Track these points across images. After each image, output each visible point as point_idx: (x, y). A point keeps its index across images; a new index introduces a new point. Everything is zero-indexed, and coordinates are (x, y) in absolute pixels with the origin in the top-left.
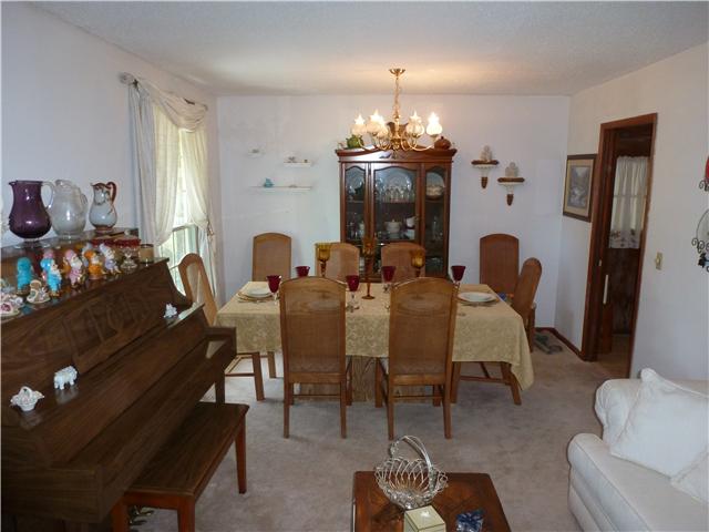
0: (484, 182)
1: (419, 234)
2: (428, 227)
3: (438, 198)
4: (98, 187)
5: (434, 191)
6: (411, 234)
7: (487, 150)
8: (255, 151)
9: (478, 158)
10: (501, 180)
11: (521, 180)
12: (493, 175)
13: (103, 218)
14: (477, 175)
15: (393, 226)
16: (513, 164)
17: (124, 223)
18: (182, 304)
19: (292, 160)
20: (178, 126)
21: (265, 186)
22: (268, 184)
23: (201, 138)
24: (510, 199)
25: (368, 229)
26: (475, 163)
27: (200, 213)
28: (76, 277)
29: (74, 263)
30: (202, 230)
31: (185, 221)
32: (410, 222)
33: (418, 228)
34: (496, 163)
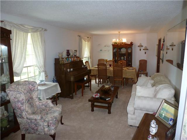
0: (140, 50)
1: (126, 59)
2: (128, 58)
3: (131, 53)
4: (75, 50)
5: (130, 51)
6: (125, 59)
7: (140, 44)
8: (99, 45)
9: (139, 45)
10: (143, 49)
11: (148, 49)
12: (142, 48)
13: (75, 54)
14: (139, 48)
15: (122, 58)
16: (146, 46)
17: (78, 55)
18: (84, 66)
19: (105, 46)
20: (86, 42)
21: (101, 51)
22: (101, 50)
23: (89, 43)
24: (145, 53)
25: (117, 58)
26: (138, 46)
27: (89, 55)
28: (72, 60)
29: (72, 59)
30: (89, 58)
31: (87, 56)
32: (125, 57)
33: (126, 58)
34: (142, 46)
